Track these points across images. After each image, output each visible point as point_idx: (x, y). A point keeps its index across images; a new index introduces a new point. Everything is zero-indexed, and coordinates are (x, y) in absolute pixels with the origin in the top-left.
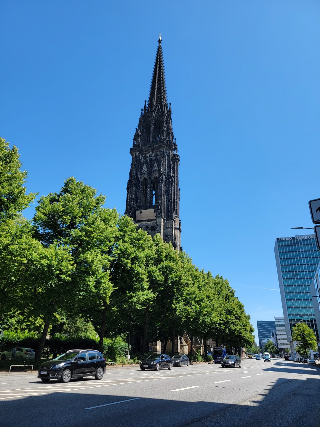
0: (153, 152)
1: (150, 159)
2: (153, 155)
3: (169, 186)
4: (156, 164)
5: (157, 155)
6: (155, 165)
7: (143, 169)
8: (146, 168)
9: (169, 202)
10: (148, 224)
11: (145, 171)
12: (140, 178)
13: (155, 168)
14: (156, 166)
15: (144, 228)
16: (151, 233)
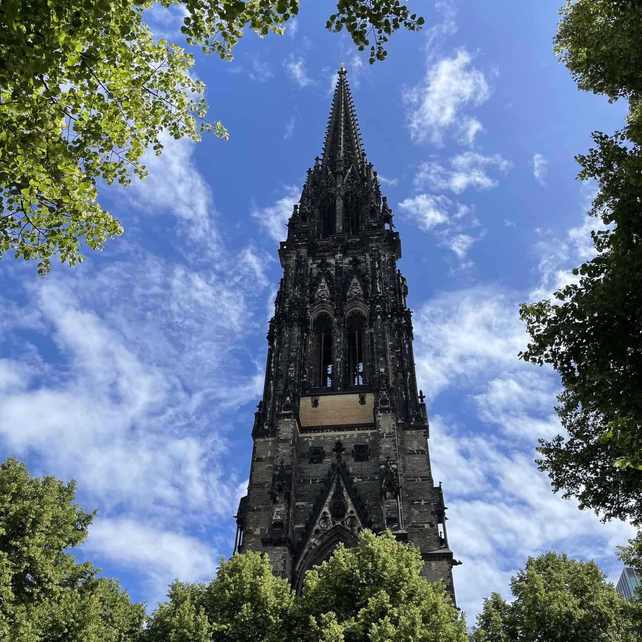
0: (345, 255)
1: (339, 269)
2: (347, 261)
4: (355, 280)
5: (356, 262)
6: (352, 282)
7: (319, 290)
8: (326, 288)
10: (342, 438)
12: (311, 312)
13: (355, 290)
15: (327, 449)
16: (353, 466)
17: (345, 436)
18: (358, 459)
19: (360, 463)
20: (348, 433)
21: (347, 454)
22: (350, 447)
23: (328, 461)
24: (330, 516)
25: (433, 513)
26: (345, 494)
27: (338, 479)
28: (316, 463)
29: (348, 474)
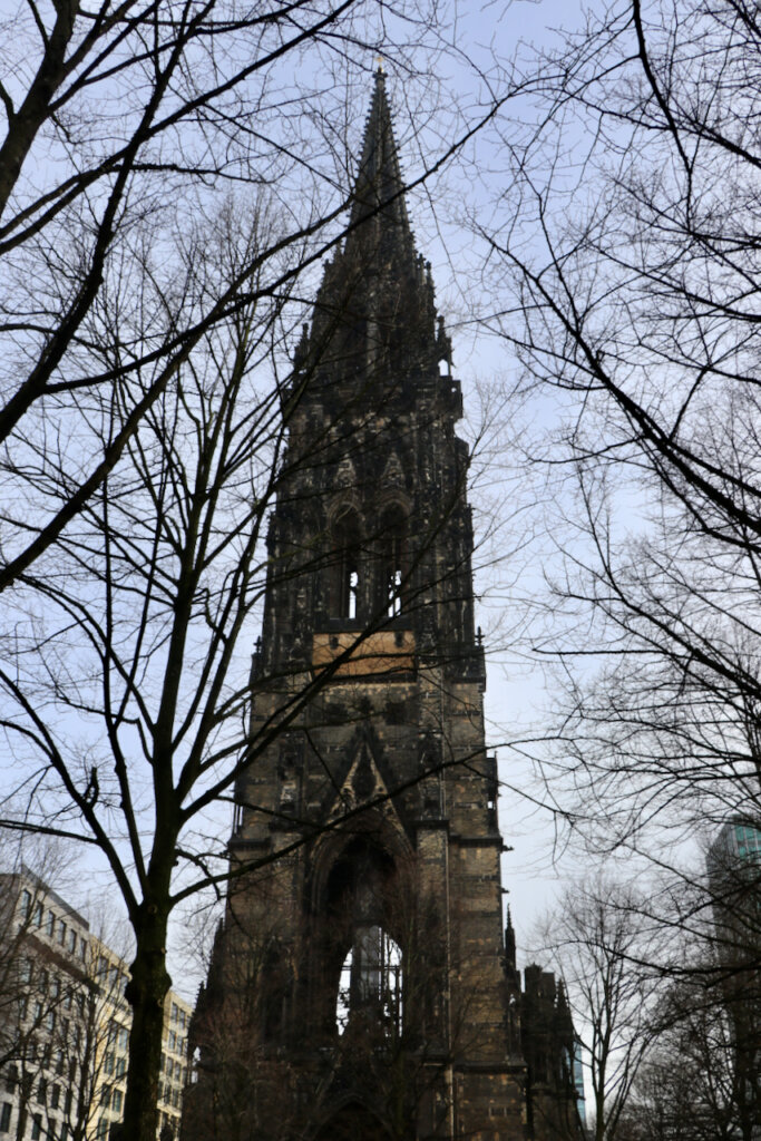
0: (380, 413)
1: (371, 438)
2: (382, 422)
3: (456, 546)
4: (394, 456)
5: (394, 426)
6: (389, 459)
7: (341, 470)
8: (351, 467)
9: (459, 607)
10: (370, 693)
11: (346, 478)
12: (329, 506)
13: (394, 472)
14: (394, 463)
15: (351, 707)
16: (383, 730)
17: (374, 690)
19: (393, 727)
20: (379, 686)
21: (376, 715)
22: (380, 704)
23: (352, 724)
24: (353, 793)
25: (483, 790)
26: (373, 767)
27: (365, 748)
28: (335, 725)
29: (377, 740)
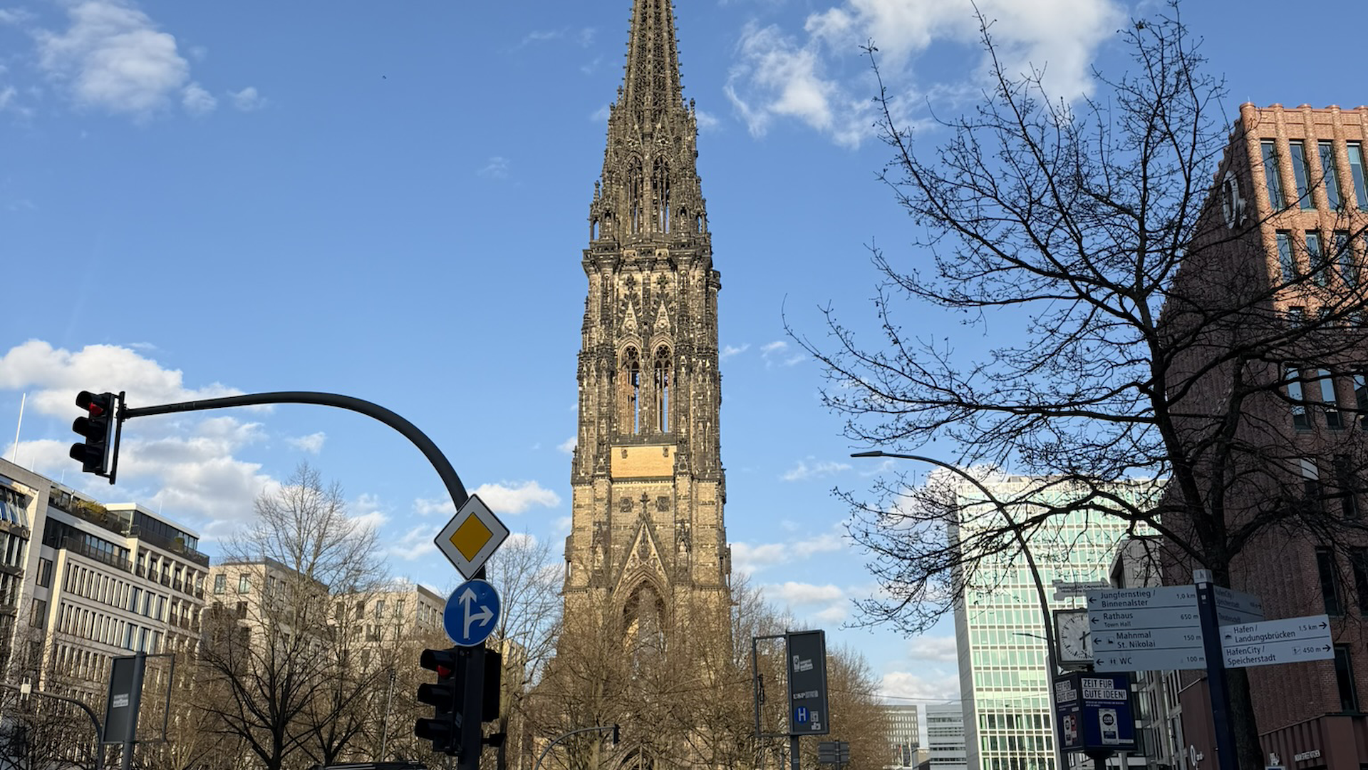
0: (653, 271)
1: (646, 291)
2: (655, 278)
3: (704, 380)
4: (662, 309)
5: (664, 281)
6: (659, 311)
7: (626, 319)
8: (634, 317)
9: (704, 427)
10: (648, 489)
11: (631, 326)
12: (618, 348)
13: (662, 321)
14: (663, 314)
15: (636, 499)
16: (656, 515)
17: (650, 487)
18: (659, 510)
19: (662, 513)
20: (654, 485)
21: (651, 505)
22: (653, 498)
23: (637, 511)
24: (638, 557)
25: (716, 555)
26: (650, 539)
27: (644, 527)
28: (627, 511)
29: (652, 522)
